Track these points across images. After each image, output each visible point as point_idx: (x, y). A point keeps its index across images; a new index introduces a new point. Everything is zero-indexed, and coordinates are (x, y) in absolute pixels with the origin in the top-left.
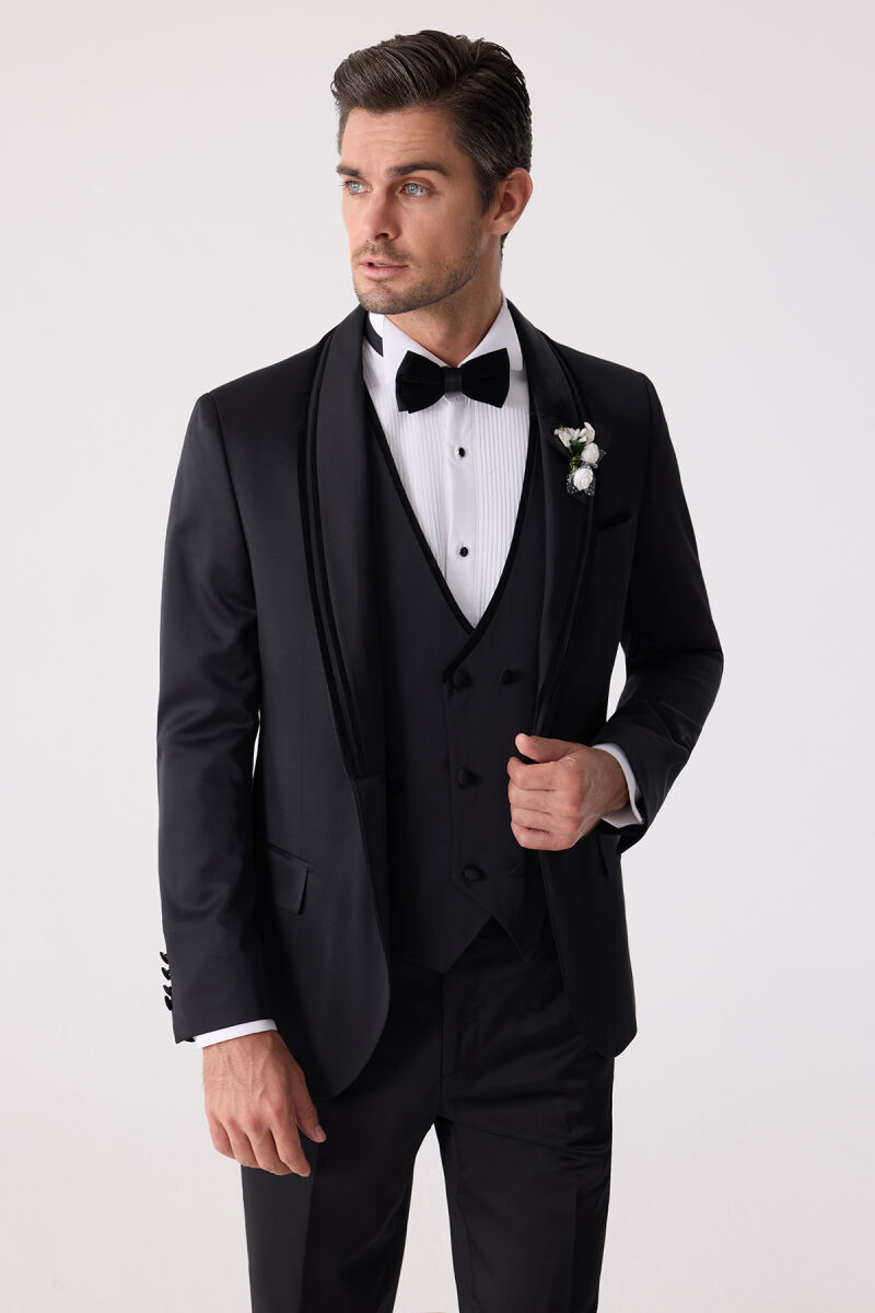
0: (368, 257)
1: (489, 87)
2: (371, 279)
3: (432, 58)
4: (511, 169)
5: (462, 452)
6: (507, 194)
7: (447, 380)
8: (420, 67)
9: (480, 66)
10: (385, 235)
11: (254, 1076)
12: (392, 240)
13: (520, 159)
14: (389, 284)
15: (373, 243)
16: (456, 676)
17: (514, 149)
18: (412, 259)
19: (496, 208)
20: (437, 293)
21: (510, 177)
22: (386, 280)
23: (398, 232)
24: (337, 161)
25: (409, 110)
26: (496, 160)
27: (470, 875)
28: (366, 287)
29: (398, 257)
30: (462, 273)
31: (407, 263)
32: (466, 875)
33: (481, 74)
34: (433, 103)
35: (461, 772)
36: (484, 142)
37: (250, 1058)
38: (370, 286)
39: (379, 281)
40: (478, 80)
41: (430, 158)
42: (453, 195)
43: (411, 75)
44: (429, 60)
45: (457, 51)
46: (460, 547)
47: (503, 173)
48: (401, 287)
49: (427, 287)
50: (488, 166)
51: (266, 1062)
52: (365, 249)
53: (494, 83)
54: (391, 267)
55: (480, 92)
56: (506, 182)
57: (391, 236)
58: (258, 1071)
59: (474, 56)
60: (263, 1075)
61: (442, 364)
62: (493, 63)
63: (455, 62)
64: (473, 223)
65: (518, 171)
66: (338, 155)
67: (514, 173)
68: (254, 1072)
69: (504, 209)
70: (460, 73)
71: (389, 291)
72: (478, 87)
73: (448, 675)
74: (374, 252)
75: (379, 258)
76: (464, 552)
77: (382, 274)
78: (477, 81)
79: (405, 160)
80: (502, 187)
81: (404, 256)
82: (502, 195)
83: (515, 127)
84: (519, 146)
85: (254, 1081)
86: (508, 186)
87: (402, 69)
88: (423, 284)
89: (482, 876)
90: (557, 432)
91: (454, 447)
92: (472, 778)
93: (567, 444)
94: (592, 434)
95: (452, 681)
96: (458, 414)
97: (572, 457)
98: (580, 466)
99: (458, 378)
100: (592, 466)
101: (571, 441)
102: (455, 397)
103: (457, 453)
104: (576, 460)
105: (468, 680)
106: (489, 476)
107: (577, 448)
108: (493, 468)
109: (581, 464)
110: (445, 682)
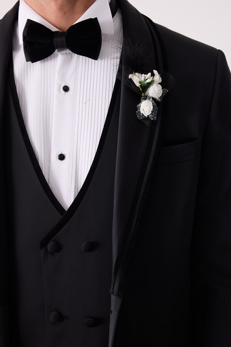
5: (66, 89)
7: (55, 40)
46: (59, 154)
61: (54, 29)
73: (44, 244)
90: (130, 76)
91: (61, 85)
92: (60, 318)
93: (138, 85)
94: (157, 78)
95: (47, 248)
96: (66, 63)
97: (141, 93)
98: (145, 99)
99: (64, 38)
100: (154, 99)
101: (140, 83)
102: (64, 52)
103: (62, 90)
104: (143, 95)
105: (58, 247)
106: (84, 105)
107: (145, 87)
108: (88, 99)
109: (146, 98)
110: (41, 248)
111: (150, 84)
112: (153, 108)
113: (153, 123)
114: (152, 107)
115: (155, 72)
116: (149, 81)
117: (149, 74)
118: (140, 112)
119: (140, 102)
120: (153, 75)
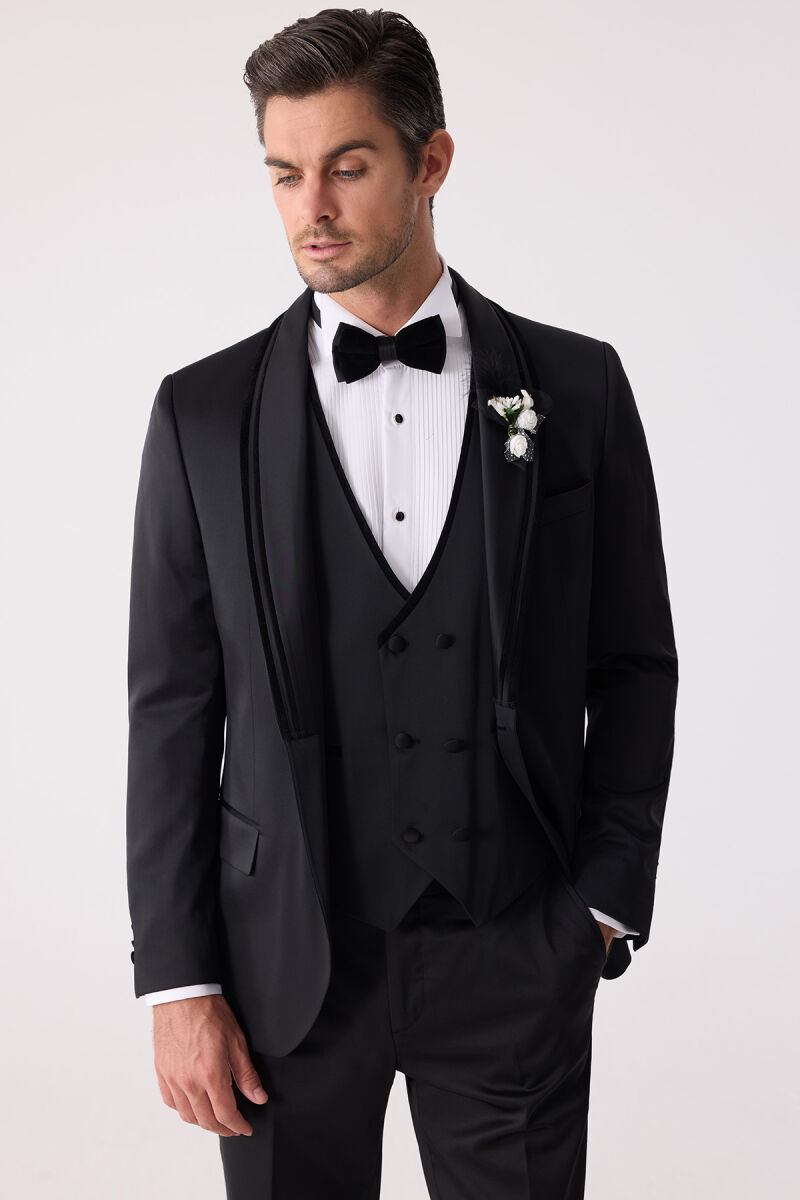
0: (311, 240)
1: (400, 56)
2: (316, 261)
3: (343, 37)
4: (432, 131)
5: (399, 419)
6: (431, 156)
7: (381, 349)
8: (333, 47)
9: (387, 36)
10: (326, 217)
11: (191, 1040)
12: (332, 221)
13: (438, 120)
14: (335, 263)
15: (314, 226)
16: (392, 642)
17: (432, 112)
18: (354, 236)
19: (424, 172)
20: (381, 264)
21: (431, 140)
22: (332, 259)
23: (338, 213)
24: (262, 153)
25: (330, 91)
26: (418, 126)
27: (409, 838)
28: (312, 269)
29: (340, 236)
30: (401, 242)
31: (351, 239)
32: (406, 838)
33: (391, 43)
34: (351, 81)
35: (400, 736)
36: (406, 110)
37: (188, 1022)
38: (318, 267)
39: (324, 262)
40: (389, 50)
41: (357, 136)
42: (385, 168)
43: (328, 58)
44: (341, 39)
45: (361, 24)
46: (396, 512)
47: (425, 137)
48: (347, 264)
49: (371, 260)
50: (411, 133)
51: (202, 1027)
52: (307, 233)
53: (404, 51)
54: (334, 246)
55: (393, 62)
56: (428, 146)
57: (332, 216)
58: (195, 1036)
59: (379, 27)
60: (199, 1040)
61: (377, 334)
62: (397, 32)
63: (363, 36)
64: (405, 191)
65: (438, 133)
66: (262, 147)
67: (435, 135)
68: (191, 1036)
69: (431, 172)
70: (372, 45)
71: (336, 269)
72: (390, 57)
73: (383, 640)
74: (316, 235)
75: (323, 240)
76: (400, 517)
77: (327, 254)
78: (387, 51)
79: (333, 143)
80: (426, 152)
81: (346, 234)
82: (427, 157)
83: (430, 91)
84: (436, 107)
85: (190, 1044)
86: (431, 148)
87: (315, 51)
88: (368, 258)
89: (421, 838)
90: (490, 402)
91: (390, 414)
92: (410, 742)
93: (502, 414)
94: (528, 401)
95: (387, 647)
96: (396, 382)
97: (507, 424)
98: (515, 433)
99: (394, 346)
100: (527, 432)
101: (505, 410)
102: (392, 365)
103: (393, 420)
104: (511, 426)
105: (403, 645)
106: (427, 441)
107: (513, 416)
108: (431, 433)
109: (516, 431)
110: (380, 646)
111: (518, 412)
112: (528, 446)
113: (529, 465)
114: (526, 444)
115: (524, 392)
116: (517, 407)
117: (517, 397)
118: (509, 452)
119: (507, 438)
120: (521, 397)
